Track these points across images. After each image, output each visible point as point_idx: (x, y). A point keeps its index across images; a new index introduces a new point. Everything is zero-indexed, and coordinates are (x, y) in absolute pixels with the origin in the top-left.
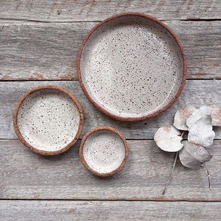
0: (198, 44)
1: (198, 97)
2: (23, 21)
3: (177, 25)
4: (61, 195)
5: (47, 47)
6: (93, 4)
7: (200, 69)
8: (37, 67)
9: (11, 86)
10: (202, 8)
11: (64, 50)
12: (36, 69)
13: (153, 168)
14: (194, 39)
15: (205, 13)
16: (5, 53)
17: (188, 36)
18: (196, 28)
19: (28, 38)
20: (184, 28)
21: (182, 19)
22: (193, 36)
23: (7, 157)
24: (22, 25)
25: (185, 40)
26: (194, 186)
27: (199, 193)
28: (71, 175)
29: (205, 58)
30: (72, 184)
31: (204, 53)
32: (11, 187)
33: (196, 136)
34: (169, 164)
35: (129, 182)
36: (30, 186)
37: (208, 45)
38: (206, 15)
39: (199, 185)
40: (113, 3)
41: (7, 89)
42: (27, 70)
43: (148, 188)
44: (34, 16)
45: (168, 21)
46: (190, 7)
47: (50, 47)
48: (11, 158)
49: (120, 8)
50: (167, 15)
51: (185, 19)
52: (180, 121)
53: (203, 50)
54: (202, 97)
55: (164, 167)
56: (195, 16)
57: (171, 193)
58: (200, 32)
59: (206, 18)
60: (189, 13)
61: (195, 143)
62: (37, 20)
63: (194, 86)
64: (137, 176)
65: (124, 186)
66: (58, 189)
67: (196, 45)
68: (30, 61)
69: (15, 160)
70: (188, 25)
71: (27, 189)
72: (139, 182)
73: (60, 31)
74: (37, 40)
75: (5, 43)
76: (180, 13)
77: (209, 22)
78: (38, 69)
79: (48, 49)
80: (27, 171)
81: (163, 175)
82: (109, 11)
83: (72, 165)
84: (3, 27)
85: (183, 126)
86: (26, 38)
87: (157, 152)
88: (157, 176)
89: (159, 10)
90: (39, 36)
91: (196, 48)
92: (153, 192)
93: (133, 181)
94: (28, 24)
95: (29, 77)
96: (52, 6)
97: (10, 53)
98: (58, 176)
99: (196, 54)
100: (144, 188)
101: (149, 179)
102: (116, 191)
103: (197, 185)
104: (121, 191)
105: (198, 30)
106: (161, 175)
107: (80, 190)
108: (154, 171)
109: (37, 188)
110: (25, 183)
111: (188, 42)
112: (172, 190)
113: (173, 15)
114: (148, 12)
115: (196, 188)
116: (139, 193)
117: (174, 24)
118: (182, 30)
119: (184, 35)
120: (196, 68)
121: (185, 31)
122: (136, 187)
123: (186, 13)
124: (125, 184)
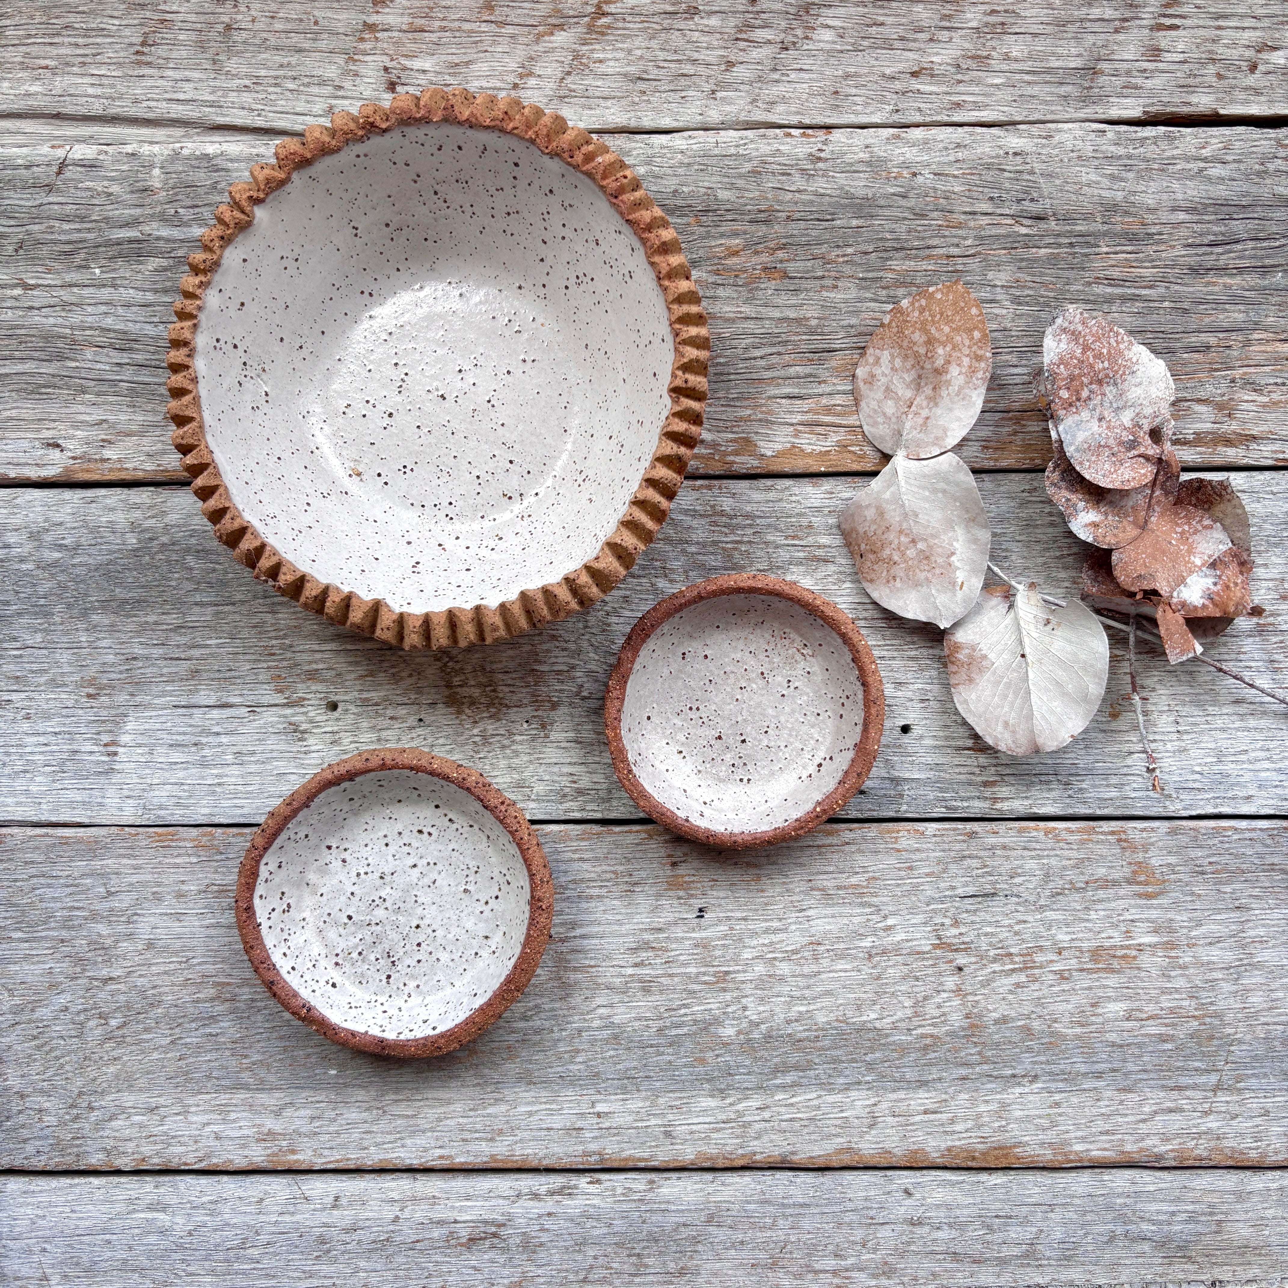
0: (1209, 261)
2: (178, 132)
3: (1088, 150)
4: (421, 1141)
6: (590, 28)
7: (1220, 407)
9: (120, 517)
10: (1234, 53)
13: (951, 982)
14: (1183, 232)
15: (1251, 80)
16: (76, 319)
17: (1149, 218)
18: (1195, 166)
20: (1128, 168)
21: (1115, 113)
22: (1182, 216)
23: (102, 928)
24: (176, 156)
25: (1132, 238)
26: (1184, 1081)
27: (1212, 1123)
29: (1247, 343)
30: (483, 1083)
31: (1241, 317)
32: (128, 1099)
34: (1038, 960)
35: (810, 1066)
36: (242, 1095)
37: (1265, 270)
38: (1257, 92)
39: (1213, 1079)
40: (714, 21)
41: (94, 530)
43: (923, 1098)
44: (247, 98)
45: (1035, 129)
46: (1163, 44)
48: (130, 936)
49: (756, 54)
50: (1029, 91)
51: (1136, 113)
53: (1235, 300)
55: (1013, 979)
56: (1194, 99)
57: (1054, 1124)
58: (1221, 191)
59: (1255, 110)
60: (1157, 82)
62: (260, 122)
64: (861, 1029)
65: (783, 1087)
66: (402, 1109)
67: (1195, 271)
69: (150, 945)
70: (1150, 151)
71: (223, 1110)
72: (870, 1067)
75: (78, 259)
76: (1102, 80)
77: (1271, 133)
80: (219, 1008)
81: (1004, 1020)
82: (688, 69)
84: (63, 165)
87: (971, 890)
88: (973, 1028)
89: (981, 60)
91: (1197, 288)
92: (952, 1121)
93: (836, 1060)
94: (211, 149)
96: (349, 43)
97: (109, 322)
99: (1193, 322)
100: (901, 1095)
101: (926, 1048)
102: (740, 1114)
103: (1203, 1079)
104: (766, 1115)
105: (1209, 179)
106: (996, 1022)
107: (530, 1114)
108: (956, 1002)
109: (282, 1108)
110: (209, 1077)
111: (1150, 249)
112: (1057, 1104)
113: (1063, 90)
114: (914, 74)
115: (1198, 1094)
116: (871, 1127)
117: (1069, 146)
118: (1113, 177)
119: (1126, 213)
120: (1199, 401)
121: (1129, 186)
122: (854, 1094)
123: (1139, 81)
124: (788, 1079)
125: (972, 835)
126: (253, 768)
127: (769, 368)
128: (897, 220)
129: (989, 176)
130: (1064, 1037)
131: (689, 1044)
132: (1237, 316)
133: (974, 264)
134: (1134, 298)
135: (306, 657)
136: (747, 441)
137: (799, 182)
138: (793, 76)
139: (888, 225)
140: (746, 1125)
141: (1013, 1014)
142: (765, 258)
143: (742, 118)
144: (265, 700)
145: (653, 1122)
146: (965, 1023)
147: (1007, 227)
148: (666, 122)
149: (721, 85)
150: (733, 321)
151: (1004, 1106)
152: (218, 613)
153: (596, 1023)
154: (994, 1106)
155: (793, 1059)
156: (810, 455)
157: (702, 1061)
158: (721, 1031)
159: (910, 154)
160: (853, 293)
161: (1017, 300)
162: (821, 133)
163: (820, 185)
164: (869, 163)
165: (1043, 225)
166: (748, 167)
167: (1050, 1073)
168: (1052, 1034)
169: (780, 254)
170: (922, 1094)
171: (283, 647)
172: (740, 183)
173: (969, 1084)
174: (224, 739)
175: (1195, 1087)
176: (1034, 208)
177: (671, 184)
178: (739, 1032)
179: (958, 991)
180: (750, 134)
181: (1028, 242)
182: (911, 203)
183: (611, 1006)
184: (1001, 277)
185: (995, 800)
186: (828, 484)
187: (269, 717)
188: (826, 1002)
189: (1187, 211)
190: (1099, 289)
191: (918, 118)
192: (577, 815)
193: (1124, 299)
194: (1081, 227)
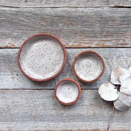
0: (122, 23)
1: (122, 60)
2: (1, 7)
3: (108, 10)
4: (27, 128)
5: (18, 25)
7: (123, 40)
8: (11, 39)
11: (30, 27)
12: (10, 40)
13: (91, 109)
14: (119, 20)
15: (127, 2)
17: (115, 18)
18: (120, 12)
19: (4, 19)
20: (112, 12)
21: (111, 6)
22: (119, 18)
24: (1, 10)
25: (113, 20)
27: (123, 126)
28: (34, 114)
29: (127, 33)
30: (35, 121)
33: (126, 88)
34: (102, 106)
35: (74, 119)
36: (5, 122)
37: (129, 24)
38: (127, 4)
39: (123, 121)
42: (4, 41)
43: (88, 123)
44: (9, 3)
45: (101, 8)
47: (20, 25)
50: (101, 3)
51: (113, 6)
52: (115, 78)
53: (125, 28)
54: (125, 60)
55: (99, 109)
56: (120, 5)
57: (104, 126)
58: (123, 15)
59: (127, 6)
60: (116, 2)
61: (125, 94)
62: (10, 6)
63: (119, 52)
64: (81, 114)
65: (71, 122)
66: (25, 124)
67: (120, 24)
68: (5, 35)
70: (115, 10)
71: (3, 124)
72: (82, 119)
73: (26, 14)
74: (11, 20)
76: (109, 2)
77: (129, 9)
78: (11, 40)
79: (18, 26)
80: (3, 112)
81: (98, 113)
83: (35, 107)
85: (117, 82)
86: (3, 19)
87: (94, 98)
88: (94, 114)
90: (12, 17)
91: (121, 26)
93: (77, 118)
94: (5, 9)
95: (5, 46)
98: (25, 115)
99: (120, 30)
100: (85, 123)
101: (88, 117)
102: (66, 125)
103: (122, 121)
104: (69, 125)
105: (122, 14)
106: (97, 114)
107: (41, 125)
108: (92, 111)
109: (10, 124)
110: (2, 120)
111: (115, 22)
112: (104, 124)
113: (105, 3)
114: (87, 1)
115: (121, 123)
116: (82, 126)
117: (106, 10)
118: (111, 13)
119: (112, 18)
120: (121, 40)
121: (113, 14)
122: (80, 122)
123: (114, 2)
124: (72, 121)
125: (94, 91)
126: (8, 82)
127: (70, 35)
128: (85, 18)
129: (96, 13)
130: (105, 116)
131: (60, 116)
132: (125, 30)
133: (94, 23)
134: (113, 27)
135: (14, 69)
136: (68, 44)
137: (74, 14)
138: (73, 1)
139: (84, 19)
140: (67, 126)
141: (99, 113)
142: (70, 22)
143: (67, 6)
144: (10, 74)
145: (56, 126)
146: (93, 114)
147: (98, 19)
148: (58, 7)
149: (65, 2)
150: (66, 30)
151: (98, 124)
152: (4, 64)
153: (49, 114)
154: (97, 124)
155: (72, 118)
156: (75, 45)
157: (61, 118)
158: (64, 115)
159: (87, 10)
160: (80, 26)
161: (99, 28)
162: (76, 8)
163: (76, 14)
164: (82, 12)
165: (102, 19)
166: (68, 12)
167: (104, 120)
168: (104, 115)
169: (72, 22)
170: (88, 122)
171: (12, 68)
172: (67, 14)
173: (94, 121)
174: (5, 79)
175: (121, 122)
176: (102, 17)
177: (59, 14)
178: (66, 115)
179: (92, 110)
180: (68, 8)
181: (101, 21)
182: (87, 16)
183: (50, 112)
184: (98, 25)
185: (97, 87)
186: (77, 49)
187: (10, 76)
188: (76, 111)
189: (119, 17)
190: (109, 26)
191: (88, 6)
192: (47, 88)
193: (112, 28)
194: (107, 19)
